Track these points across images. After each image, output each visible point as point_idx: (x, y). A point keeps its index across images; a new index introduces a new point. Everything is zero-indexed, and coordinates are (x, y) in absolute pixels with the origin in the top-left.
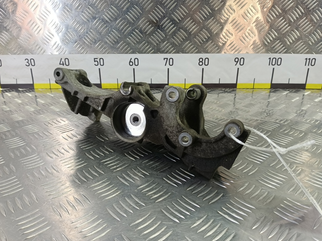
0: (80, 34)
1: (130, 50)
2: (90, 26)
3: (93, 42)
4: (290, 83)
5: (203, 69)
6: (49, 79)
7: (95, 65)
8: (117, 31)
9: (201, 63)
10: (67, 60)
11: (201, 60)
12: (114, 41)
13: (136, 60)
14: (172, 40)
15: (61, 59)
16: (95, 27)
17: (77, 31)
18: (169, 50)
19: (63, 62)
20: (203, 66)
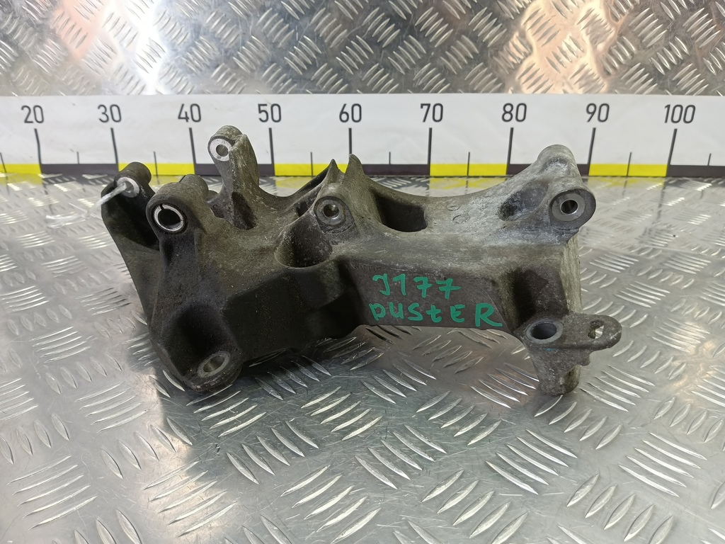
0: (227, 47)
1: (341, 85)
2: (251, 27)
3: (257, 66)
4: (711, 164)
5: (512, 129)
6: (155, 153)
7: (261, 119)
8: (313, 39)
9: (507, 117)
10: (195, 109)
11: (508, 108)
12: (306, 63)
13: (356, 108)
14: (442, 61)
15: (183, 105)
16: (262, 30)
17: (220, 39)
18: (435, 83)
19: (186, 113)
20: (514, 123)
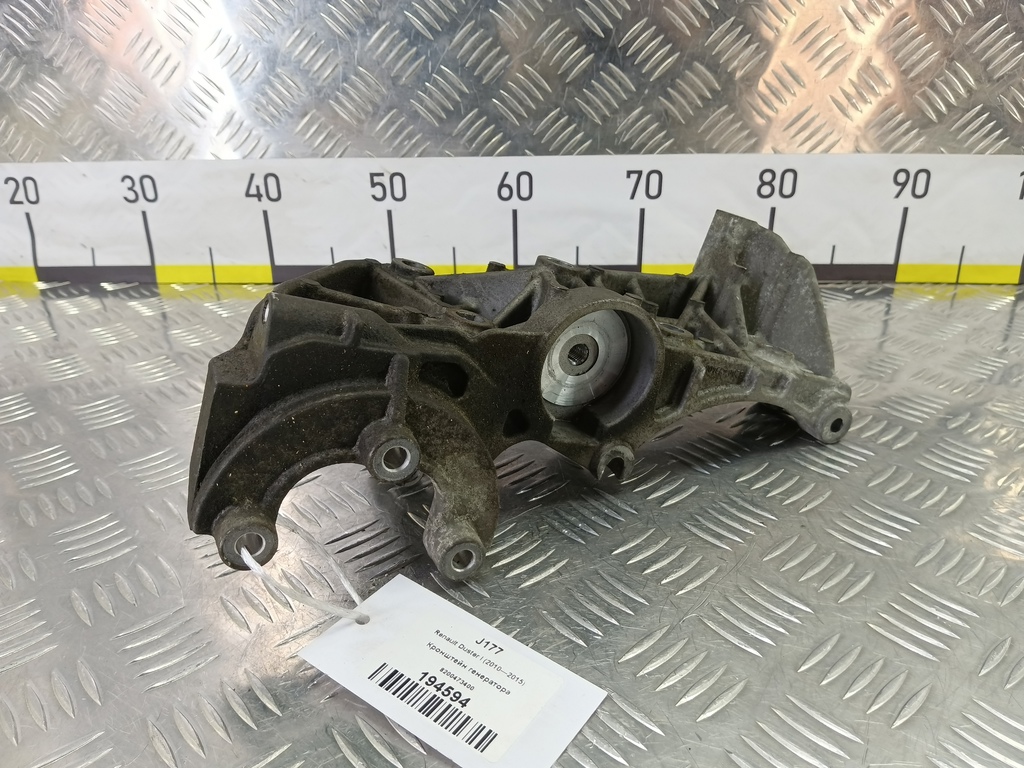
0: (319, 84)
1: (500, 143)
2: (356, 53)
3: (367, 113)
5: (773, 210)
6: (210, 249)
7: (374, 197)
8: (455, 70)
9: (766, 190)
10: (271, 181)
11: (768, 177)
12: (445, 109)
13: (525, 179)
14: (662, 104)
15: (252, 176)
16: (374, 58)
17: (308, 72)
18: (650, 138)
19: (258, 187)
20: (776, 200)
